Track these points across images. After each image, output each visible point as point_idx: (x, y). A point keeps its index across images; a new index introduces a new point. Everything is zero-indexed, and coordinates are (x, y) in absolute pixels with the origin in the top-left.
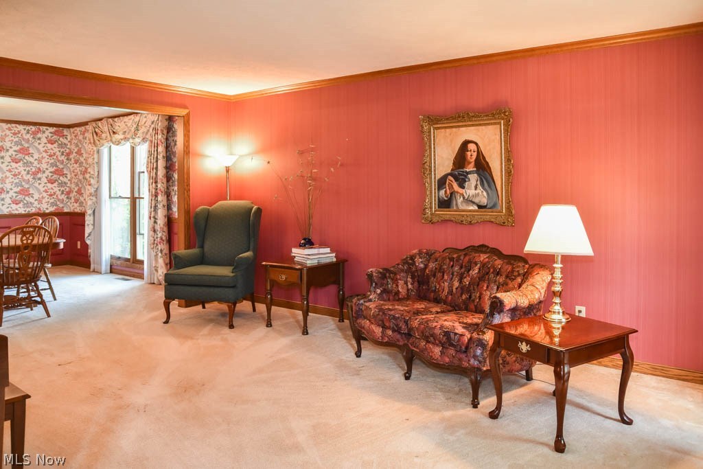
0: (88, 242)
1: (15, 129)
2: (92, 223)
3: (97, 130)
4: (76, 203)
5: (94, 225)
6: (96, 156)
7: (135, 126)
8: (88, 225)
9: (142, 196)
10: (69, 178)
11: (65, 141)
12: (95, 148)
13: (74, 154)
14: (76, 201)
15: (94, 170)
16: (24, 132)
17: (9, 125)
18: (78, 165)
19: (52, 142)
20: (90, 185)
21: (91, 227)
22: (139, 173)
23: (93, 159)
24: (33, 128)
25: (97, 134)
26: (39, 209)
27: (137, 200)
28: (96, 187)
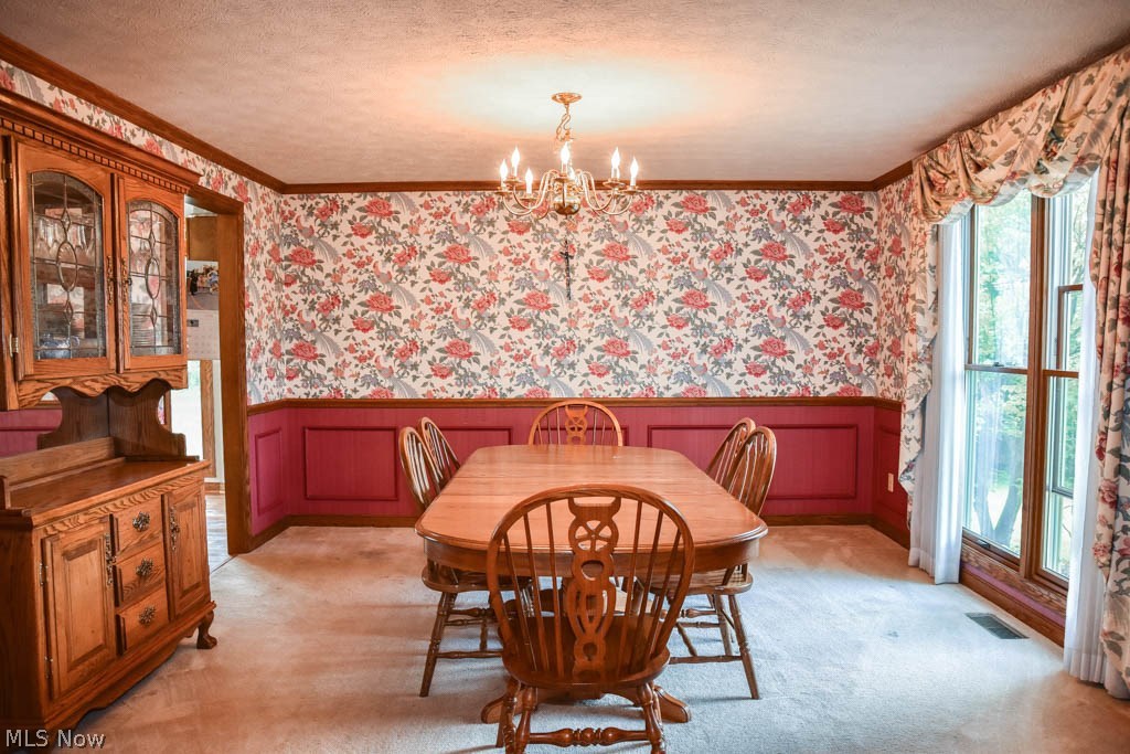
0: (906, 485)
1: (755, 201)
2: (918, 437)
3: (932, 173)
4: (889, 376)
5: (922, 441)
6: (930, 248)
7: (1047, 126)
8: (908, 440)
9: (1068, 367)
10: (875, 314)
11: (867, 223)
12: (928, 227)
13: (887, 254)
14: (889, 372)
15: (924, 289)
16: (772, 207)
17: (743, 194)
18: (893, 280)
19: (835, 228)
20: (913, 331)
21: (915, 446)
22: (1062, 291)
23: (923, 257)
24: (794, 197)
25: (932, 185)
26: (806, 388)
27: (1052, 380)
28: (929, 335)
